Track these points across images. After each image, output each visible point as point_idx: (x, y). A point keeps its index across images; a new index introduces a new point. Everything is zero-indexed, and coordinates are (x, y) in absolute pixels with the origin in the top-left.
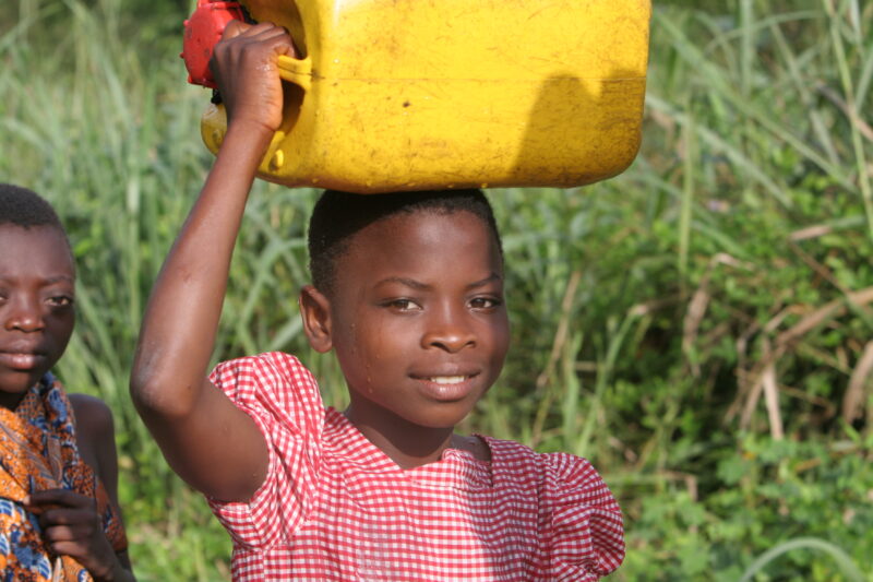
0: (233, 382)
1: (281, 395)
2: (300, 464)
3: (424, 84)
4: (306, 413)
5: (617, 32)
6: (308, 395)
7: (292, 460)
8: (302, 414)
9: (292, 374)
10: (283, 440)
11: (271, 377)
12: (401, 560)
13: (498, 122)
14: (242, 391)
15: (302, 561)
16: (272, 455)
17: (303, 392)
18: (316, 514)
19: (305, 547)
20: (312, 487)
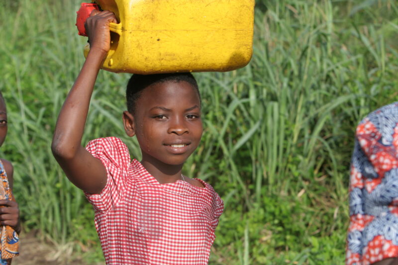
0: (95, 148)
1: (113, 153)
2: (119, 179)
3: (165, 32)
4: (122, 160)
5: (241, 11)
6: (124, 153)
7: (116, 177)
8: (121, 160)
9: (118, 145)
10: (113, 170)
11: (109, 146)
12: (155, 217)
13: (195, 46)
14: (98, 151)
15: (118, 217)
16: (108, 175)
17: (122, 152)
18: (125, 198)
19: (120, 211)
20: (124, 188)
